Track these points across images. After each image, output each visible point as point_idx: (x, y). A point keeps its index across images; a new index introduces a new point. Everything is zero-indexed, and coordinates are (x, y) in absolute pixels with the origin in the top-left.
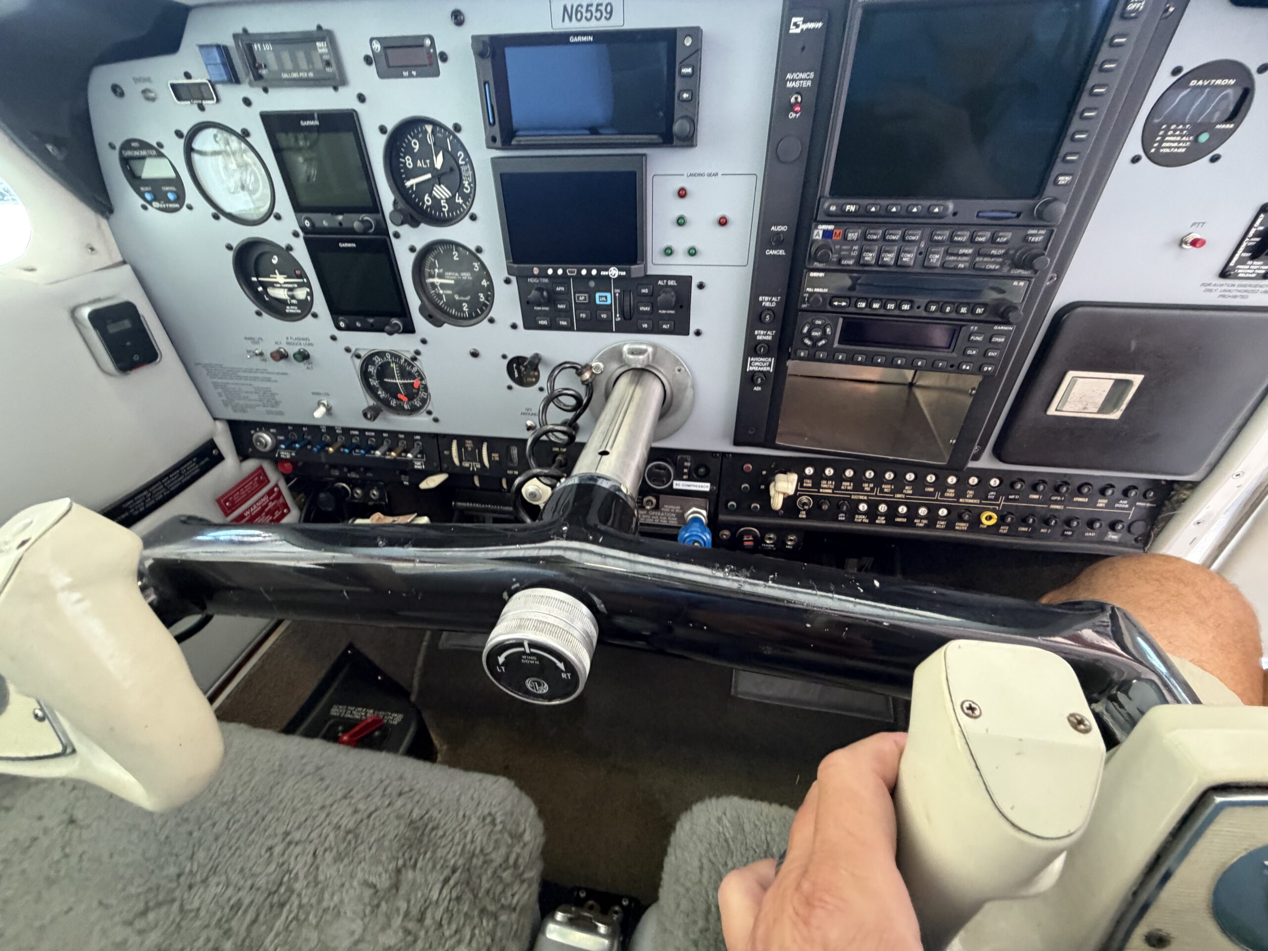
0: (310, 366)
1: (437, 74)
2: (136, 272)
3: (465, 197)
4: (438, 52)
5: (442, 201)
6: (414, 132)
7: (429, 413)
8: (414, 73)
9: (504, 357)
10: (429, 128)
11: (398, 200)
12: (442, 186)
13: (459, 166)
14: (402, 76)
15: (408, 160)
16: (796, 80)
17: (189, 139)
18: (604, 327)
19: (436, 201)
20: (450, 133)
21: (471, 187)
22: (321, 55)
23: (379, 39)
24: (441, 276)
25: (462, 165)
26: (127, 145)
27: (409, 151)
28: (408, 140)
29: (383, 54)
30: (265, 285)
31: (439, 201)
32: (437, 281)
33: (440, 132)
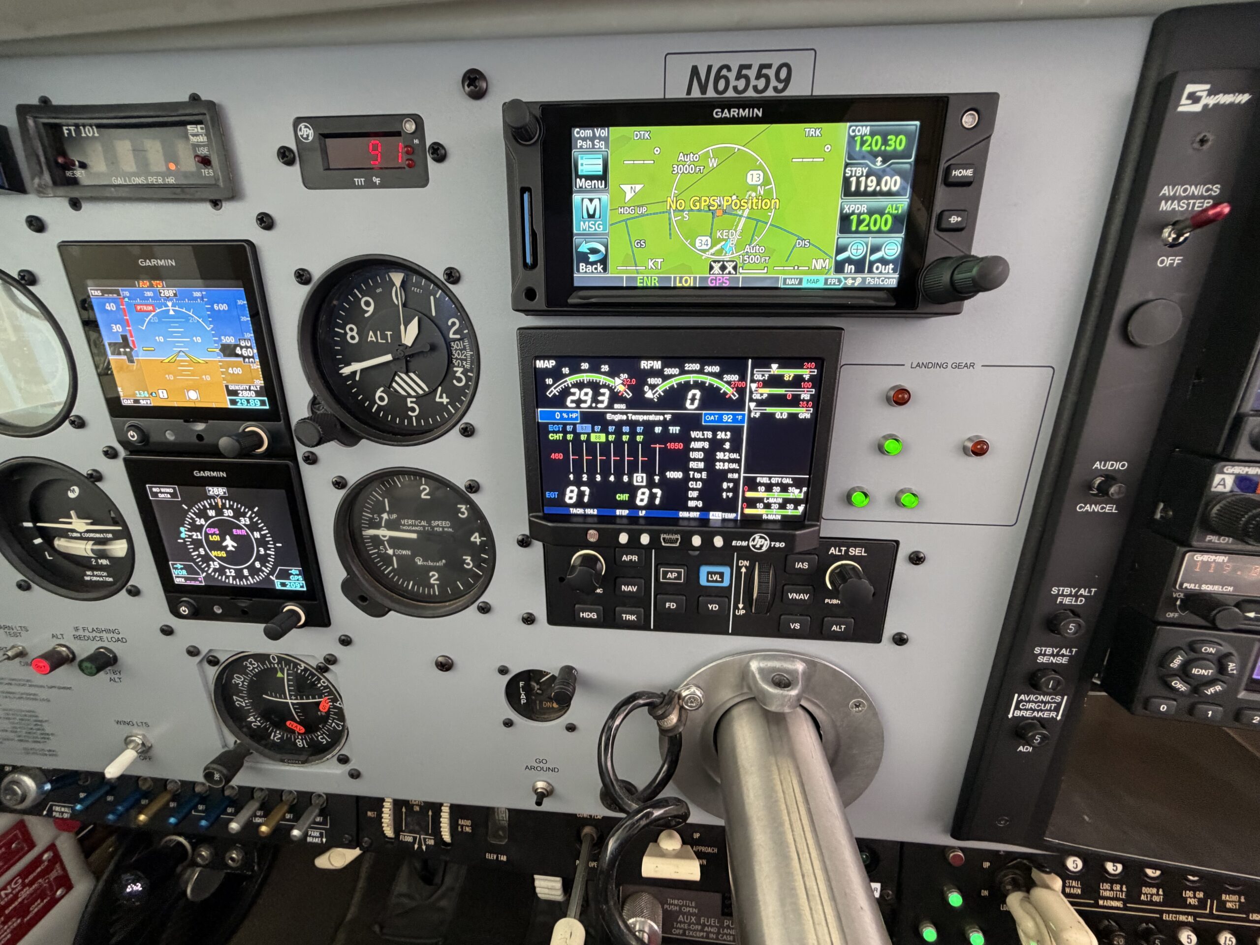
0: (116, 677)
1: (423, 181)
3: (455, 395)
4: (428, 144)
5: (409, 400)
6: (367, 284)
7: (344, 760)
8: (377, 180)
9: (503, 671)
10: (397, 278)
11: (319, 399)
12: (412, 375)
13: (448, 343)
14: (353, 186)
15: (351, 330)
16: (1180, 198)
18: (709, 624)
19: (398, 400)
20: (438, 285)
21: (468, 379)
22: (195, 146)
23: (311, 120)
24: (391, 526)
25: (455, 340)
27: (355, 315)
28: (355, 296)
29: (317, 145)
30: (48, 536)
31: (404, 398)
32: (384, 533)
33: (418, 285)
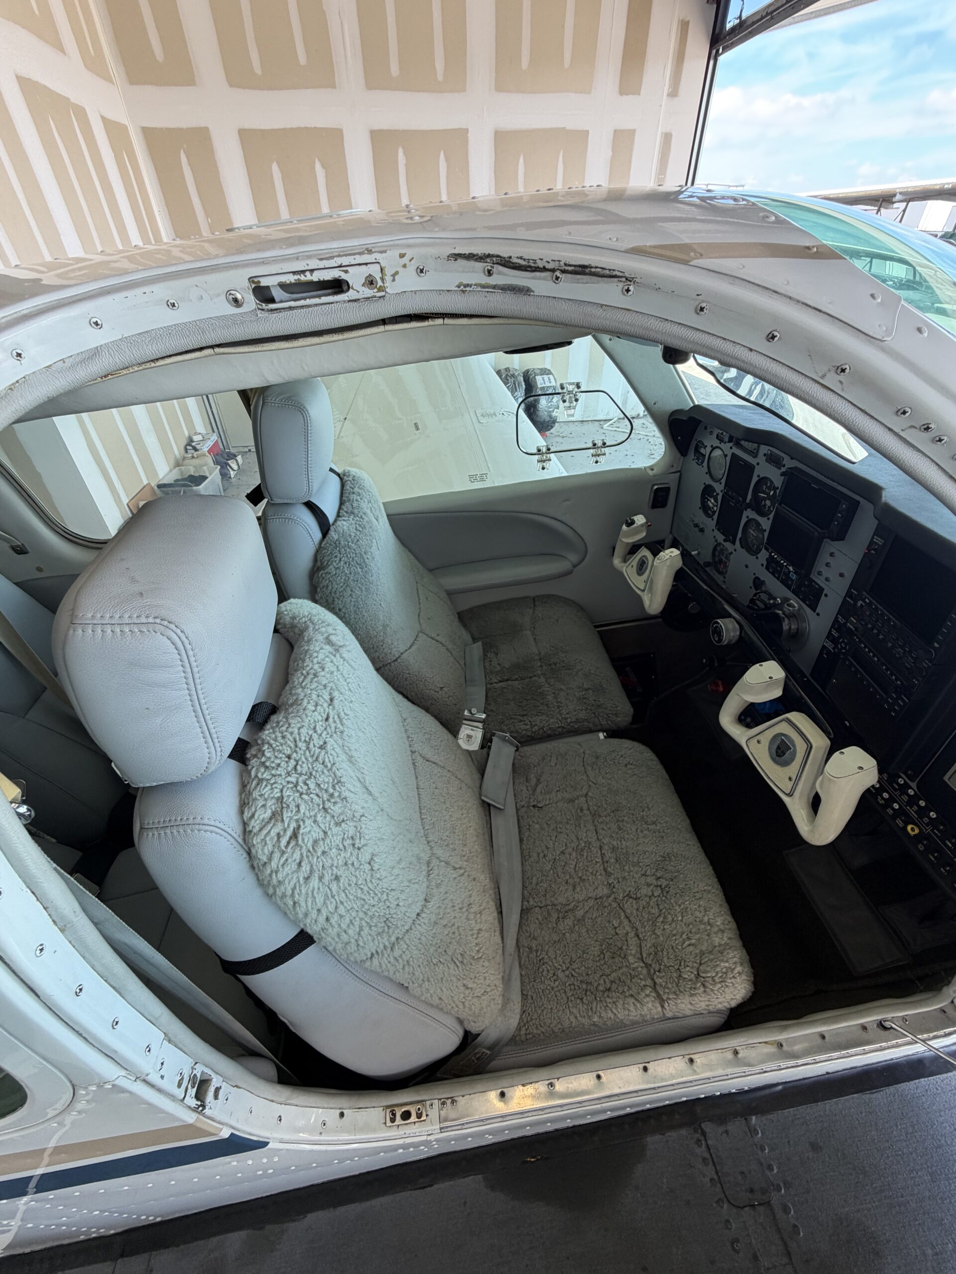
0: (703, 535)
1: (778, 469)
2: (680, 477)
3: (770, 511)
6: (765, 481)
7: (725, 578)
8: (773, 466)
9: (755, 574)
10: (770, 483)
11: (752, 498)
14: (771, 464)
16: (877, 540)
17: (713, 448)
18: (789, 587)
24: (754, 531)
26: (700, 441)
27: (766, 484)
28: (763, 483)
29: (770, 455)
30: (708, 500)
32: (752, 532)
